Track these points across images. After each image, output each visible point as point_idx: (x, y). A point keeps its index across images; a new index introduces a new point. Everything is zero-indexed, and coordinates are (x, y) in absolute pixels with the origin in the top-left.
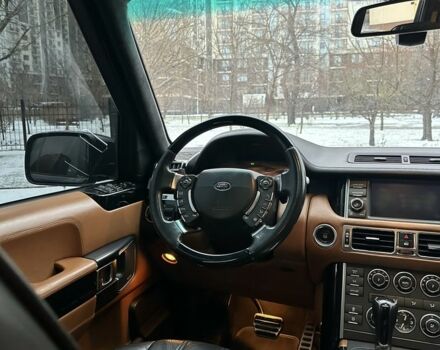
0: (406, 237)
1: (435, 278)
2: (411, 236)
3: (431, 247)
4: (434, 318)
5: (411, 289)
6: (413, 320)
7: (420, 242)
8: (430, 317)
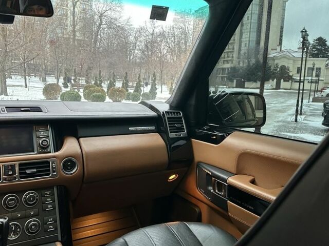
0: (10, 168)
1: (32, 193)
2: (13, 167)
3: (28, 171)
4: (34, 221)
5: (16, 205)
6: (19, 228)
7: (20, 169)
8: (31, 221)
